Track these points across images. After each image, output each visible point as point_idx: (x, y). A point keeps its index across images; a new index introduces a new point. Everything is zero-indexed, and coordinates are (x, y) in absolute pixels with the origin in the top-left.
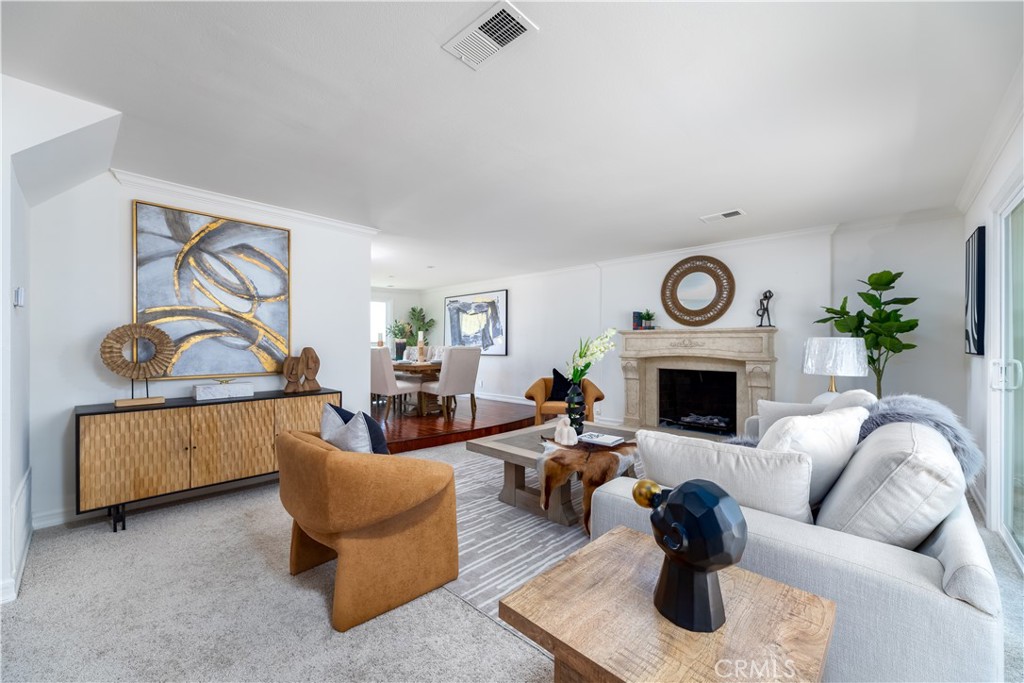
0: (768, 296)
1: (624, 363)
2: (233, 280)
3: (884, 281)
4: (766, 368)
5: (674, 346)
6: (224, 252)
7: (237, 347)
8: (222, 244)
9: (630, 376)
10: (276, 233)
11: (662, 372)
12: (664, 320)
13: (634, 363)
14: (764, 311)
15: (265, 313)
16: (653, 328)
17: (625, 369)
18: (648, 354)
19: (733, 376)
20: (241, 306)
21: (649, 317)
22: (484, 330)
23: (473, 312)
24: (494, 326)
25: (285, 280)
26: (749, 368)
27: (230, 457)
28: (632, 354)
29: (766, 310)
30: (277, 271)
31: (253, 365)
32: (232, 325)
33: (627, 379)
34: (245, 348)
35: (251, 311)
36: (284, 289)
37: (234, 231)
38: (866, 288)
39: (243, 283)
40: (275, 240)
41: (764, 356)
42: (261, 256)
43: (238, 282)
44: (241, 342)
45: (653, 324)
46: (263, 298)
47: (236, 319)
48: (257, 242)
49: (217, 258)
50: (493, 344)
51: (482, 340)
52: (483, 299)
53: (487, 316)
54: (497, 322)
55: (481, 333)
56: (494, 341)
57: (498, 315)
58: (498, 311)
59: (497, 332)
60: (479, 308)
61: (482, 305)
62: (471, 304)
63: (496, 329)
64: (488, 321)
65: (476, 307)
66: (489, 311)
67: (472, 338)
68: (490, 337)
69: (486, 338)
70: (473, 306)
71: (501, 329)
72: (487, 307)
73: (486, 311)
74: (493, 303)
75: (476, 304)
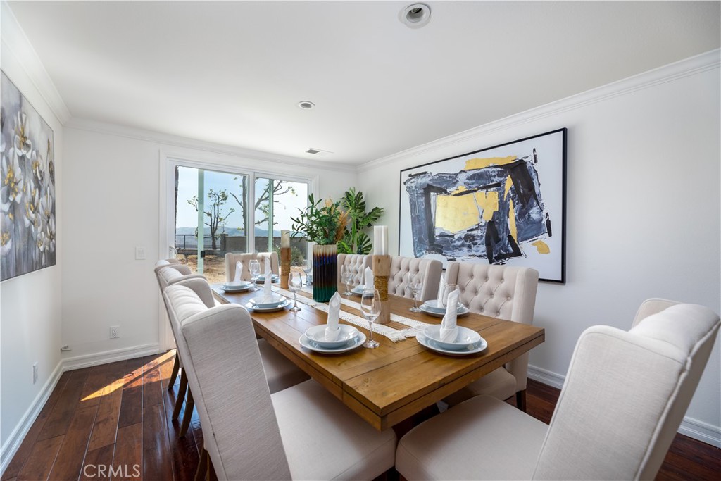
22: (491, 224)
23: (462, 188)
24: (522, 214)
50: (517, 253)
51: (488, 244)
52: (489, 160)
53: (500, 194)
54: (532, 207)
55: (484, 229)
56: (524, 246)
57: (537, 190)
58: (535, 181)
59: (533, 228)
60: (480, 181)
61: (486, 173)
62: (456, 175)
63: (529, 221)
64: (503, 206)
65: (469, 178)
66: (509, 184)
67: (460, 239)
68: (510, 237)
69: (498, 240)
70: (462, 178)
71: (545, 220)
72: (501, 175)
73: (498, 185)
74: (521, 164)
75: (472, 174)
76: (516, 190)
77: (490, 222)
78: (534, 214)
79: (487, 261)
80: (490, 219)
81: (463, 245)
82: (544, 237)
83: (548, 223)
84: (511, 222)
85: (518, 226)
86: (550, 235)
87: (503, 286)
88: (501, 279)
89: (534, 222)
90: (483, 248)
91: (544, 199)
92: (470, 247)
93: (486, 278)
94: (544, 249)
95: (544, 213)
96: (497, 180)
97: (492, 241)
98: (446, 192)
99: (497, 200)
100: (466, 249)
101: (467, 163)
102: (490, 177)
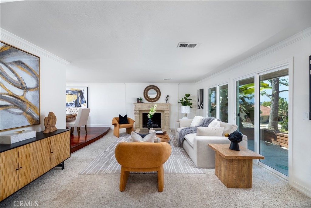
0: (168, 96)
1: (135, 112)
2: (15, 79)
3: (188, 95)
4: (169, 112)
5: (149, 107)
6: (11, 63)
7: (17, 114)
8: (9, 59)
9: (136, 115)
10: (34, 58)
11: (143, 114)
12: (144, 100)
13: (138, 112)
14: (167, 100)
15: (29, 96)
16: (143, 103)
17: (135, 113)
18: (142, 109)
19: (160, 114)
20: (19, 92)
21: (141, 99)
22: (76, 101)
23: (70, 94)
24: (81, 100)
25: (38, 80)
26: (165, 112)
27: (35, 168)
28: (137, 109)
29: (167, 99)
30: (34, 76)
31: (24, 122)
32: (14, 102)
33: (135, 116)
34: (21, 114)
35: (23, 95)
36: (37, 85)
37: (15, 53)
38: (185, 97)
39: (20, 81)
40: (33, 61)
41: (168, 109)
42: (27, 67)
43: (17, 80)
44: (19, 111)
45: (142, 101)
46: (29, 89)
47: (17, 99)
48: (26, 60)
49: (7, 66)
50: (81, 106)
51: (75, 105)
52: (76, 89)
53: (77, 96)
54: (83, 99)
56: (82, 105)
58: (83, 94)
59: (83, 102)
60: (73, 93)
63: (82, 101)
64: (78, 98)
65: (71, 92)
66: (79, 94)
67: (69, 104)
68: (79, 103)
69: (77, 104)
70: (70, 92)
72: (78, 92)
73: (77, 94)
74: (81, 91)
75: (72, 91)
76: (80, 95)
79: (75, 107)
81: (70, 105)
84: (80, 101)
85: (81, 102)
86: (86, 103)
87: (77, 110)
88: (76, 109)
90: (74, 105)
91: (85, 97)
93: (74, 109)
94: (85, 105)
95: (85, 100)
96: (77, 93)
100: (71, 106)
101: (71, 89)
102: (76, 92)
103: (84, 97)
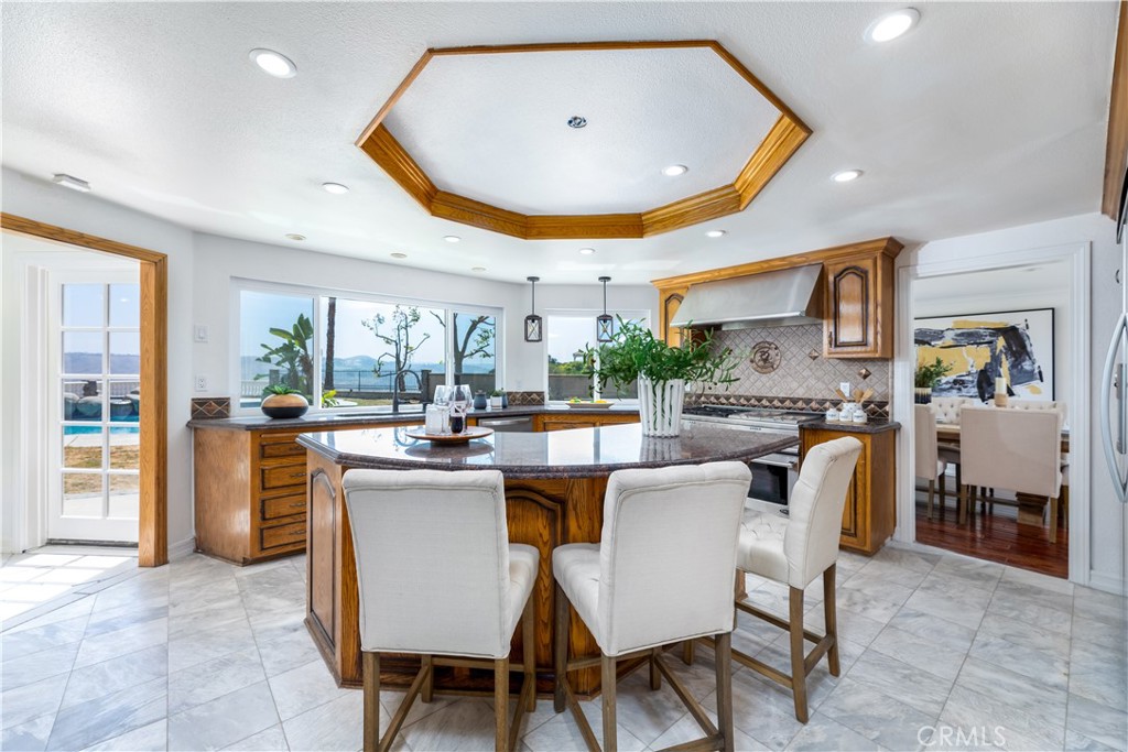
23: (952, 343)
24: (1015, 365)
50: (1011, 394)
51: (980, 386)
53: (992, 350)
54: (1024, 361)
55: (976, 376)
56: (1019, 389)
57: (1029, 349)
58: (1027, 343)
60: (969, 337)
61: (977, 333)
62: (942, 331)
63: (1023, 371)
64: (995, 358)
65: (958, 335)
66: (1001, 342)
69: (990, 384)
70: (950, 335)
71: (1036, 371)
72: (993, 335)
73: (990, 343)
74: (1014, 329)
75: (960, 331)
76: (1008, 348)
77: (981, 371)
78: (1027, 365)
79: (980, 400)
80: (982, 368)
81: (951, 388)
82: (1036, 383)
83: (1040, 373)
84: (1004, 370)
85: (1011, 374)
86: (1042, 380)
89: (1027, 372)
90: (976, 390)
91: (1036, 356)
92: (959, 389)
94: (1036, 391)
95: (1036, 366)
96: (988, 339)
97: (984, 385)
98: (930, 344)
99: (989, 354)
100: (955, 391)
101: (955, 322)
102: (981, 336)
103: (1028, 354)
